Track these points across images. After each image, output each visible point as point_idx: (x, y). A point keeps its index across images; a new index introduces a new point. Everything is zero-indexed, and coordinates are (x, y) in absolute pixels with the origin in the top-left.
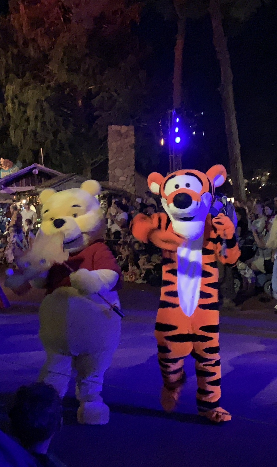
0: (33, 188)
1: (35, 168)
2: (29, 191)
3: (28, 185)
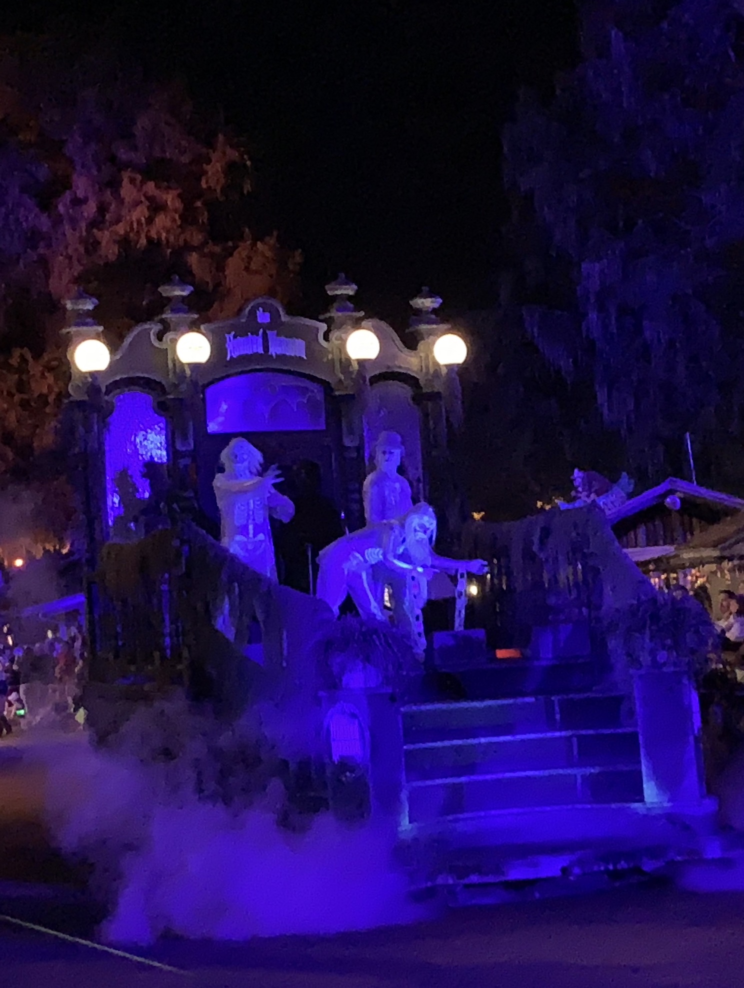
0: (670, 549)
1: (672, 492)
2: (657, 561)
3: (652, 541)
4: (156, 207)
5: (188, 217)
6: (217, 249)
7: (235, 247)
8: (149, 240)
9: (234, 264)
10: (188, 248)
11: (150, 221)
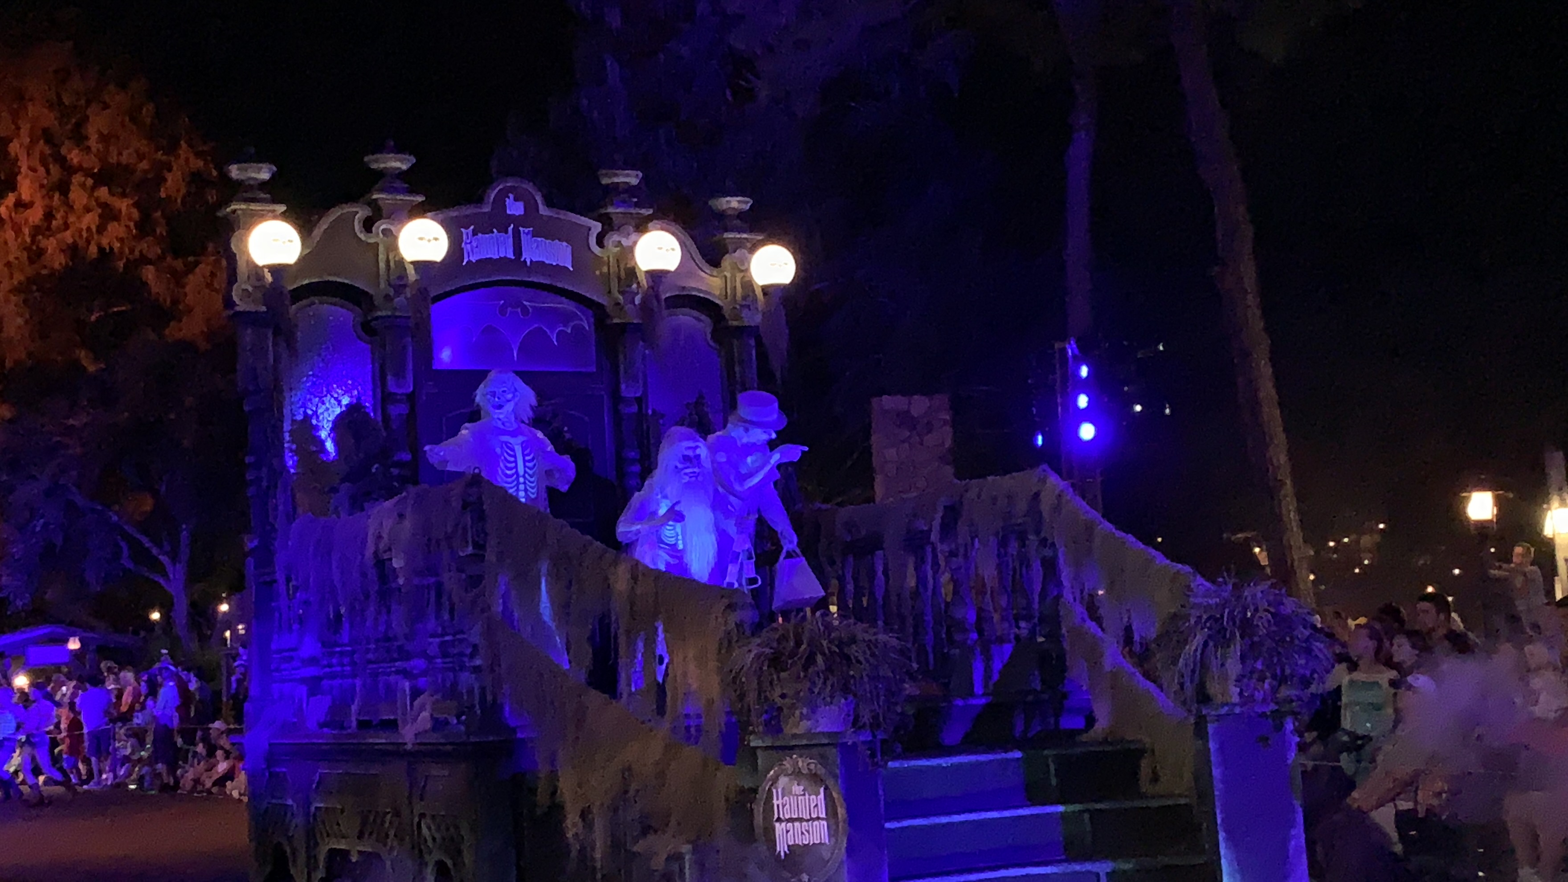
4: (109, 215)
5: (144, 227)
6: (179, 264)
7: (197, 264)
8: (101, 249)
9: (194, 281)
10: (144, 260)
11: (101, 229)
